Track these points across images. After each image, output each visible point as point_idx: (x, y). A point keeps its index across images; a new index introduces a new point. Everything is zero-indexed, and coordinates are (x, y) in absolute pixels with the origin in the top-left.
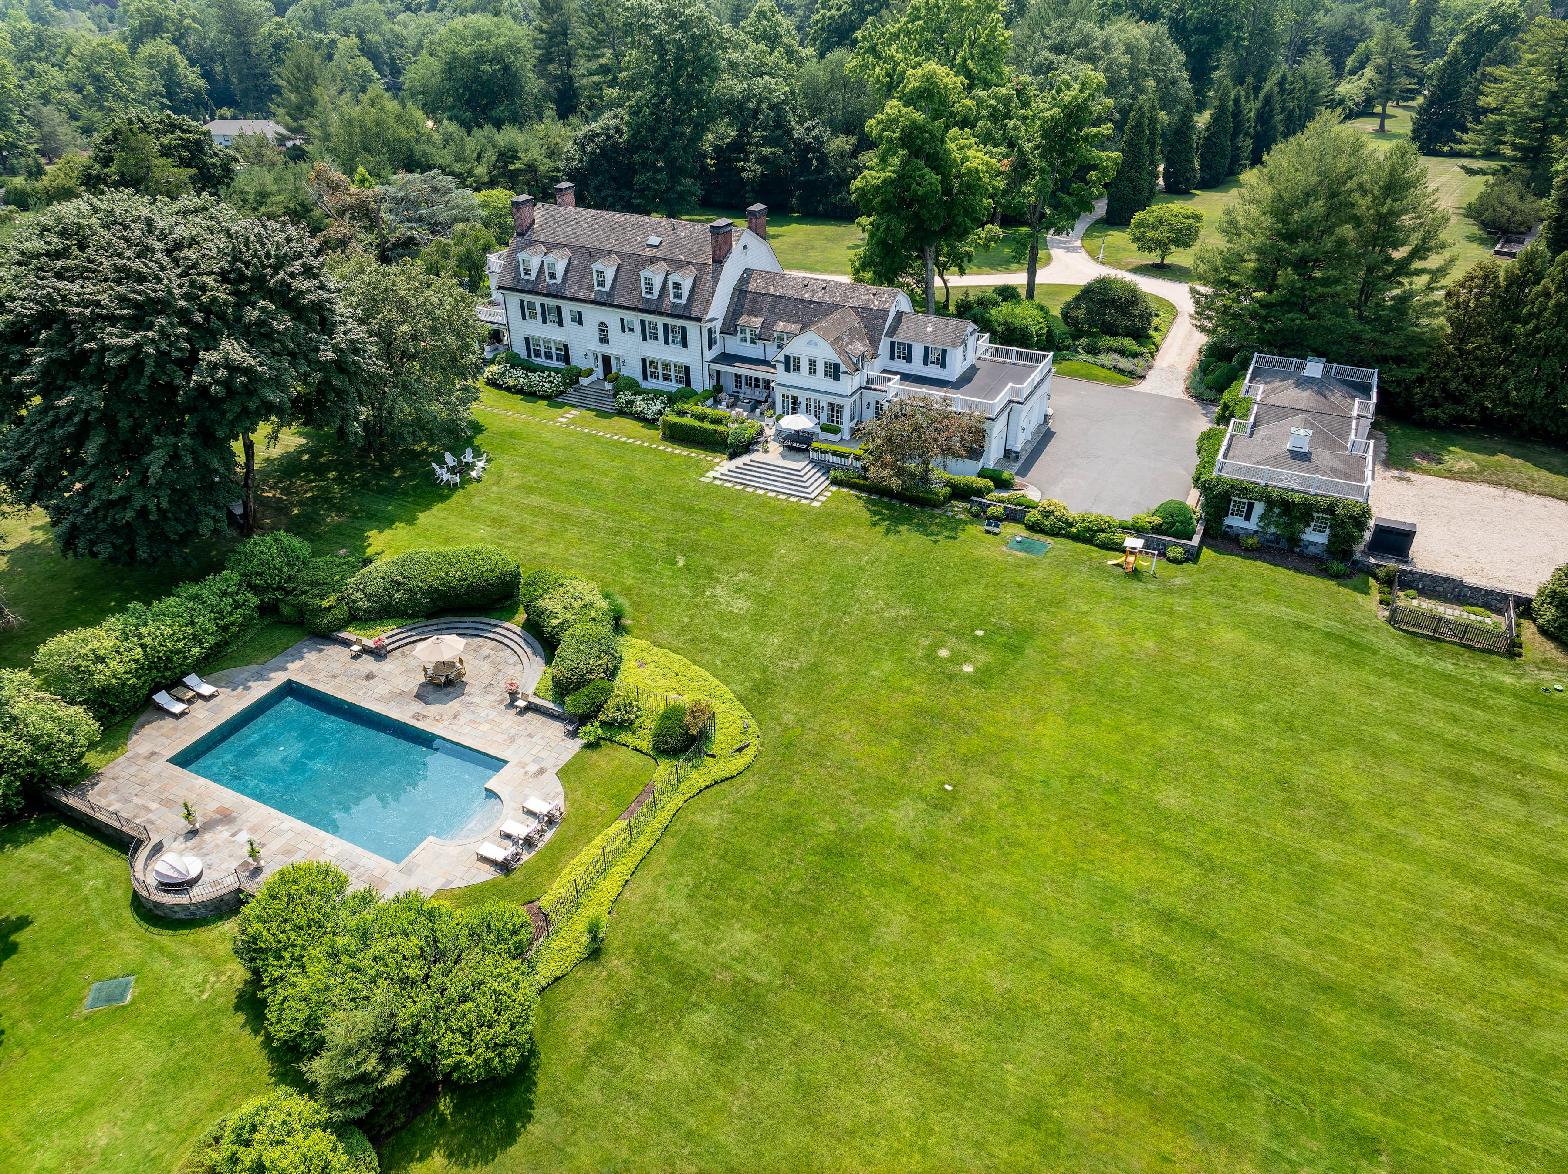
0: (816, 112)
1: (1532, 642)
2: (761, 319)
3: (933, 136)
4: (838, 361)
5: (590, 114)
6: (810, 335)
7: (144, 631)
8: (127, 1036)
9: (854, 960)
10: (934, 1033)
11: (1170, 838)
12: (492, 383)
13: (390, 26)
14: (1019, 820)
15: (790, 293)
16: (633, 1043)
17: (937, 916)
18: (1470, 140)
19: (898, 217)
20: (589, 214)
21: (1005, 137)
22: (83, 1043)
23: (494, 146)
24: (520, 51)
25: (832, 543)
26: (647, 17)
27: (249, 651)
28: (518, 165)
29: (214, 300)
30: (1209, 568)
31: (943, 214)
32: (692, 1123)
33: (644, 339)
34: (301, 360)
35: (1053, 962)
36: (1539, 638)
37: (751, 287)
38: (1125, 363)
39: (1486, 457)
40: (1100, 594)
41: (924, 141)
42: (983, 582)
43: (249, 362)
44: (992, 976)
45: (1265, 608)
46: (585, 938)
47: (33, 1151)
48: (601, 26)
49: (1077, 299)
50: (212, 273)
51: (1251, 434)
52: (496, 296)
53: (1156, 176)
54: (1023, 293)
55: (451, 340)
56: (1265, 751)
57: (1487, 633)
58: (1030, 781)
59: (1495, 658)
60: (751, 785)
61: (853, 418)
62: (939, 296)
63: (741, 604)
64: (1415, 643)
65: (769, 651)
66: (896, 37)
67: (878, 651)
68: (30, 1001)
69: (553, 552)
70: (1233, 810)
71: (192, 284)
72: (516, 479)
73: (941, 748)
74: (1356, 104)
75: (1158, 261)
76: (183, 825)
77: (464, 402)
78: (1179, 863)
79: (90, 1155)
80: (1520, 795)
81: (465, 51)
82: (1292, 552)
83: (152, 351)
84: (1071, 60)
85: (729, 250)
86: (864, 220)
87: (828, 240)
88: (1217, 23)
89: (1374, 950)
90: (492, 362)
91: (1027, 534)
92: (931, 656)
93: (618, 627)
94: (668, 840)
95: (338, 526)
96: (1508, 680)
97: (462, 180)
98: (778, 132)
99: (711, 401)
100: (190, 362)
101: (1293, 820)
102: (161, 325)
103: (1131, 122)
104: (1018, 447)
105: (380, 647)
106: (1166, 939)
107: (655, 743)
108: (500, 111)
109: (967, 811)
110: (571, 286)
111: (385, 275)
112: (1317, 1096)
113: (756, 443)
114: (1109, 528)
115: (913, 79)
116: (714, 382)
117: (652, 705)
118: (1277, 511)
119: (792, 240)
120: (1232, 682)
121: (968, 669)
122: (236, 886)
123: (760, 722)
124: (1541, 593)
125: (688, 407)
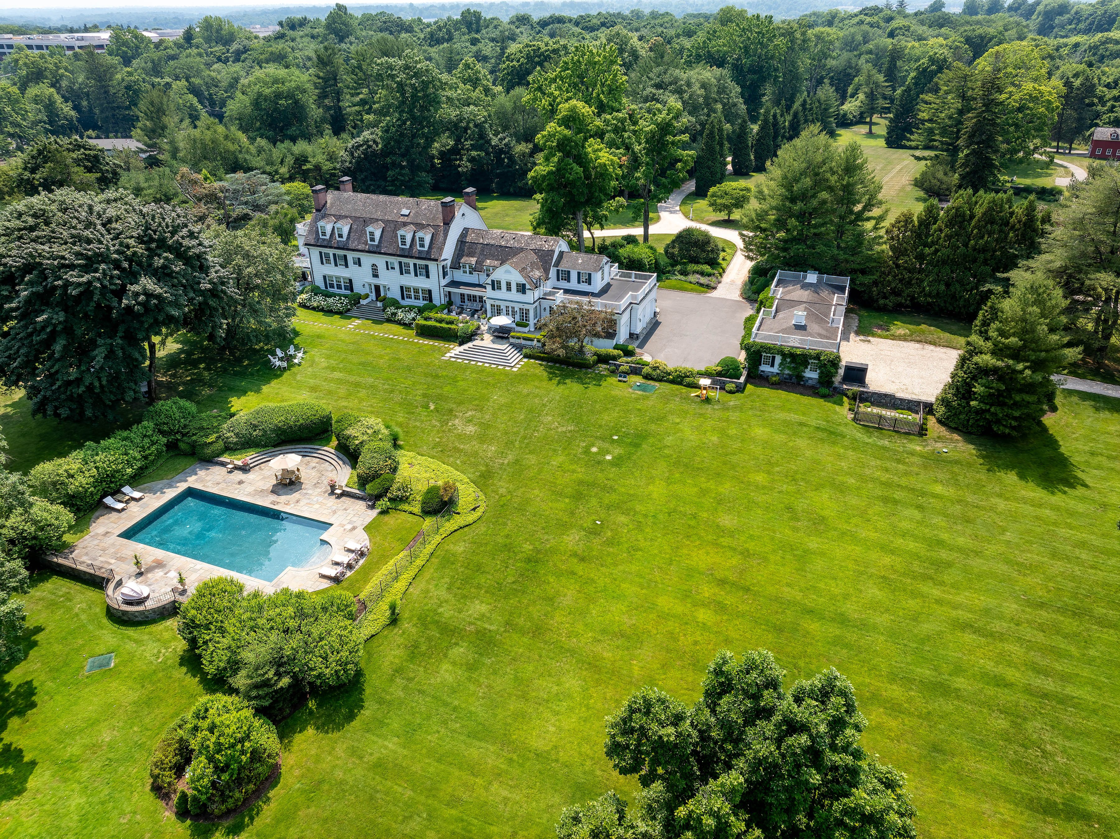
0: (505, 128)
1: (933, 427)
2: (475, 259)
3: (577, 144)
4: (524, 282)
5: (355, 132)
6: (506, 267)
7: (97, 458)
8: (114, 685)
9: (545, 615)
10: (592, 648)
11: (725, 541)
12: (303, 306)
13: (208, 72)
14: (640, 537)
15: (492, 242)
16: (419, 666)
17: (593, 590)
18: (916, 138)
19: (559, 194)
20: (361, 196)
21: (623, 143)
22: (87, 690)
23: (292, 154)
24: (304, 91)
25: (525, 391)
26: (392, 70)
27: (161, 472)
28: (308, 166)
29: (135, 253)
30: (750, 395)
31: (586, 191)
32: (456, 703)
33: (402, 273)
34: (189, 288)
35: (659, 608)
36: (937, 425)
37: (468, 239)
38: (703, 280)
39: (914, 327)
40: (686, 412)
41: (571, 147)
42: (617, 409)
43: (159, 291)
44: (625, 619)
45: (782, 415)
46: (388, 613)
47: (65, 747)
48: (360, 74)
49: (673, 242)
50: (132, 237)
51: (774, 317)
52: (303, 250)
53: (725, 165)
54: (641, 240)
55: (279, 277)
56: (779, 492)
57: (907, 423)
58: (645, 516)
59: (912, 437)
60: (482, 528)
61: (535, 317)
62: (588, 243)
63: (471, 429)
64: (868, 432)
65: (490, 454)
66: (554, 80)
67: (555, 450)
68: (50, 671)
69: (351, 405)
70: (760, 524)
71: (121, 244)
72: (323, 363)
73: (594, 502)
74: (854, 117)
75: (726, 218)
76: (134, 569)
77: (288, 316)
78: (729, 554)
79: (100, 747)
80: (920, 507)
81: (267, 91)
82: (799, 384)
83: (99, 285)
84: (667, 93)
85: (453, 217)
86: (538, 196)
87: (517, 210)
88: (762, 67)
89: (836, 591)
90: (302, 292)
91: (643, 381)
92: (587, 451)
93: (396, 446)
94: (433, 560)
95: (210, 396)
96: (918, 448)
97: (273, 176)
98: (481, 142)
99: (446, 311)
100: (121, 293)
101: (794, 527)
102: (104, 270)
103: (706, 132)
104: (638, 331)
105: (246, 465)
106: (722, 593)
107: (423, 508)
108: (293, 130)
109: (609, 534)
110: (353, 242)
111: (236, 237)
112: (803, 665)
113: (476, 334)
114: (690, 374)
115: (564, 109)
116: (447, 299)
117: (420, 487)
118: (788, 360)
119: (494, 211)
120: (762, 457)
121: (609, 457)
122: (173, 599)
123: (485, 494)
124: (937, 399)
125: (432, 314)
